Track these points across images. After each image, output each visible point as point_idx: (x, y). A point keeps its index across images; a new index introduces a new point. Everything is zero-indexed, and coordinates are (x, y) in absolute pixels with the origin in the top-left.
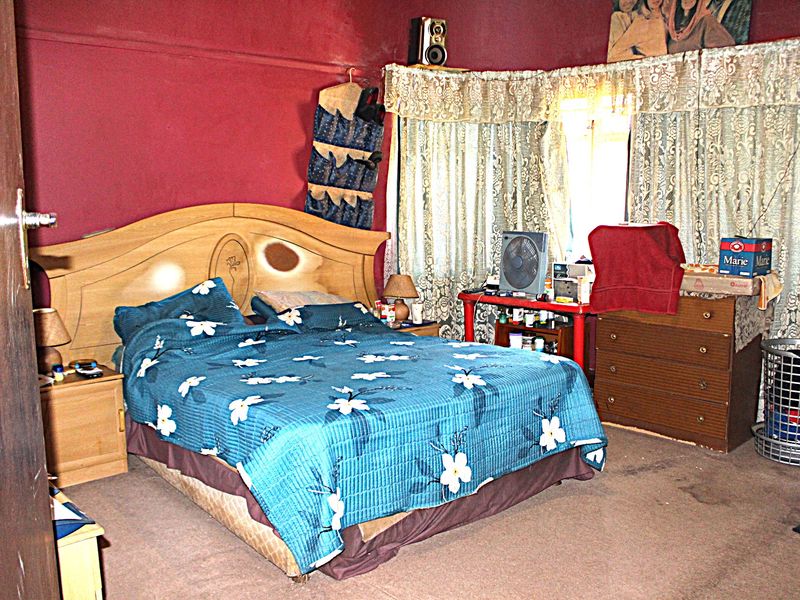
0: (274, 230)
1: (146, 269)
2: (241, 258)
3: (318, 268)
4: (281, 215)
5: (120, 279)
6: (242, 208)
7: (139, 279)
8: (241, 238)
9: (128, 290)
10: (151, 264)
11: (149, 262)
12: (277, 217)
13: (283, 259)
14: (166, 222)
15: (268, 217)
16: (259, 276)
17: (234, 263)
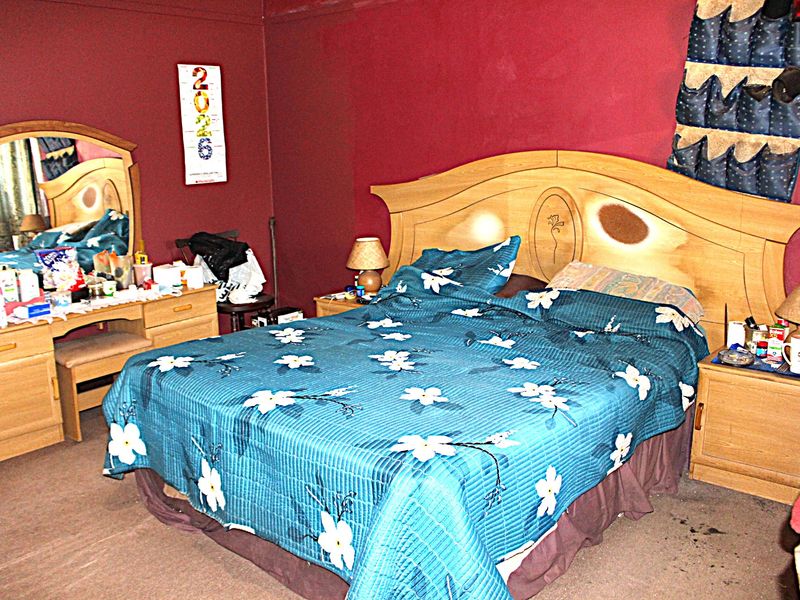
0: (611, 187)
1: (467, 216)
2: (565, 217)
3: (678, 248)
4: (621, 167)
5: (445, 222)
6: (567, 157)
7: (460, 226)
8: (567, 193)
9: (451, 234)
10: (472, 211)
11: (469, 209)
12: (614, 169)
13: (624, 226)
14: (483, 169)
15: (600, 169)
16: (592, 244)
17: (557, 224)
